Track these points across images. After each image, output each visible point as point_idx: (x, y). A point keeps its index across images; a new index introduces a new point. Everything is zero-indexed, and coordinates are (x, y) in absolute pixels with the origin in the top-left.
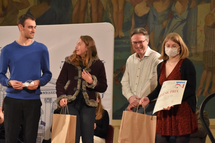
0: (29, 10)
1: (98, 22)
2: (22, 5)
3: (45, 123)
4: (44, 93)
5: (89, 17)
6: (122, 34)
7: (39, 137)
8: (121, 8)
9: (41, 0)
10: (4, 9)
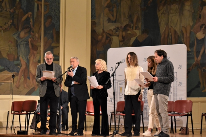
0: (137, 38)
1: (175, 44)
2: (133, 35)
5: (170, 40)
7: (146, 107)
8: (188, 35)
9: (143, 32)
10: (123, 37)
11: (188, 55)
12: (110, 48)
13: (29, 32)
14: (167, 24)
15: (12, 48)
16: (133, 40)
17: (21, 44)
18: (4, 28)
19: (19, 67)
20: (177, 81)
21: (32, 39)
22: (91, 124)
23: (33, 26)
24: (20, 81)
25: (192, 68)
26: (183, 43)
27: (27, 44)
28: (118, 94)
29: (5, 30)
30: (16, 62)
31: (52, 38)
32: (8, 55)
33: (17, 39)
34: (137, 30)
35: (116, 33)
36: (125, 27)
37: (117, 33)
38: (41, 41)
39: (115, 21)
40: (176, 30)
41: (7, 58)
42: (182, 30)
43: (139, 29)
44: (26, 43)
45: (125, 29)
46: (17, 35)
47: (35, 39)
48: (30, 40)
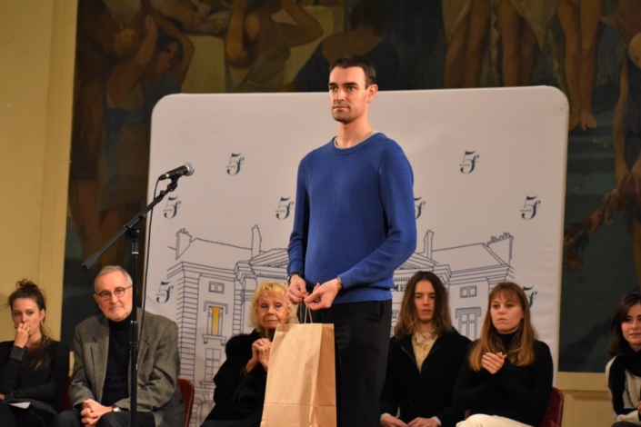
0: (320, 48)
2: (299, 34)
5: (494, 69)
6: (589, 121)
8: (587, 45)
9: (355, 19)
10: (249, 44)
11: (572, 148)
16: (299, 57)
25: (602, 217)
28: (200, 340)
34: (320, 8)
35: (214, 17)
37: (220, 17)
40: (529, 16)
42: (556, 19)
43: (334, 3)
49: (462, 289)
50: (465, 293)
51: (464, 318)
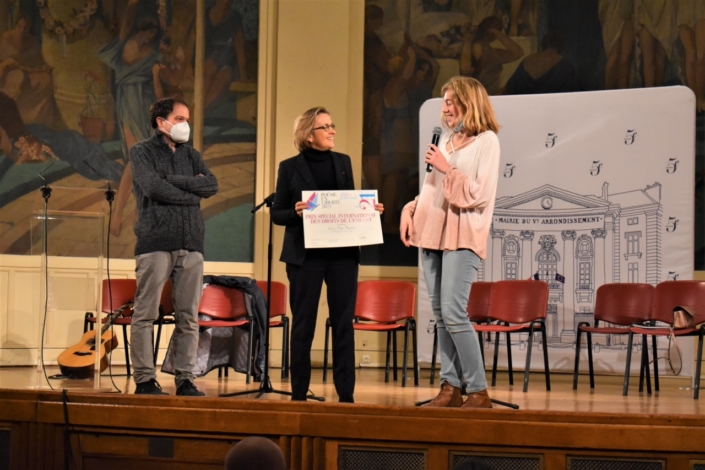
1: (655, 84)
2: (508, 55)
3: (564, 278)
4: (561, 221)
5: (638, 74)
6: (703, 106)
7: (553, 303)
8: (700, 56)
9: (544, 44)
10: (475, 63)
11: (699, 124)
12: (431, 97)
13: (155, 41)
14: (628, 18)
15: (97, 96)
16: (509, 70)
17: (128, 85)
18: (70, 30)
19: (120, 161)
20: (661, 216)
21: (164, 67)
22: (364, 357)
23: (169, 22)
24: (125, 210)
26: (681, 84)
27: (148, 84)
29: (73, 36)
30: (109, 147)
31: (233, 62)
32: (84, 121)
33: (112, 65)
34: (522, 38)
35: (451, 46)
36: (480, 26)
37: (456, 46)
38: (194, 74)
39: (448, 7)
40: (660, 38)
41: (80, 131)
43: (529, 34)
44: (142, 79)
45: (483, 32)
46: (112, 52)
47: (173, 67)
48: (156, 69)
49: (628, 220)
50: (630, 222)
51: (631, 238)
